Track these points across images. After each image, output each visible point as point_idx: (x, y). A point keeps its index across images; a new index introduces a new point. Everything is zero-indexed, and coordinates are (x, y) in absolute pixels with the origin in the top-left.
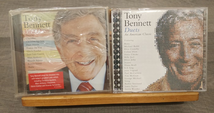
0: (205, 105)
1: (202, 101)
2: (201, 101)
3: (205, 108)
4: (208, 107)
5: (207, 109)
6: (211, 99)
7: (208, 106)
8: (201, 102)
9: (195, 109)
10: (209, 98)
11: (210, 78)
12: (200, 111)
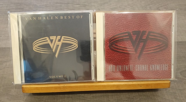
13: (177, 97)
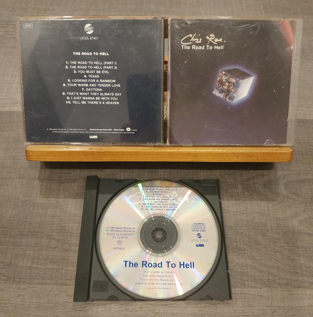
0: (276, 259)
1: (272, 253)
3: (276, 265)
4: (279, 264)
5: (278, 268)
6: (288, 249)
7: (281, 263)
8: (269, 255)
9: (256, 265)
10: (287, 247)
11: (296, 210)
12: (264, 270)
13: (267, 233)
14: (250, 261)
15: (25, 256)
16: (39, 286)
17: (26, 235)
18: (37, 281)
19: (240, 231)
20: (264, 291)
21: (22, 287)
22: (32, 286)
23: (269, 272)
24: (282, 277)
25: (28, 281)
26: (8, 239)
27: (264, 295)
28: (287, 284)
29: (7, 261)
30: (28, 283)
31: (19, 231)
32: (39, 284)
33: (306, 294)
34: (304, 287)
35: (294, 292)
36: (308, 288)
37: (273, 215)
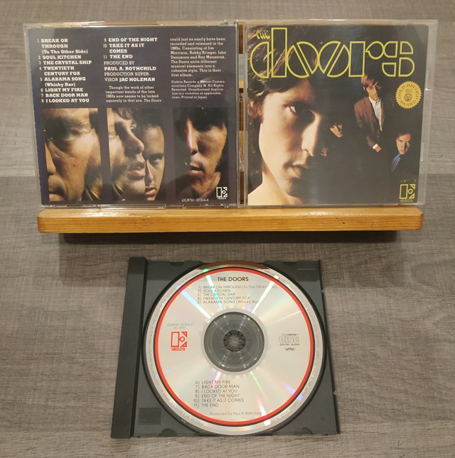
0: (403, 379)
1: (398, 371)
2: (393, 370)
3: (403, 388)
4: (408, 386)
5: (406, 392)
6: (420, 364)
7: (410, 384)
8: (392, 373)
9: (375, 390)
10: (418, 362)
11: (430, 306)
12: (387, 395)
13: (388, 341)
14: (365, 384)
15: (35, 389)
16: (58, 434)
17: (36, 359)
18: (54, 426)
19: (349, 340)
20: (387, 427)
21: (32, 435)
22: (48, 433)
23: (393, 398)
24: (413, 405)
25: (41, 427)
26: (9, 366)
27: (387, 431)
28: (420, 415)
29: (10, 398)
30: (42, 430)
31: (24, 353)
32: (58, 430)
33: (448, 428)
34: (445, 418)
35: (431, 427)
36: (450, 419)
37: (397, 315)
